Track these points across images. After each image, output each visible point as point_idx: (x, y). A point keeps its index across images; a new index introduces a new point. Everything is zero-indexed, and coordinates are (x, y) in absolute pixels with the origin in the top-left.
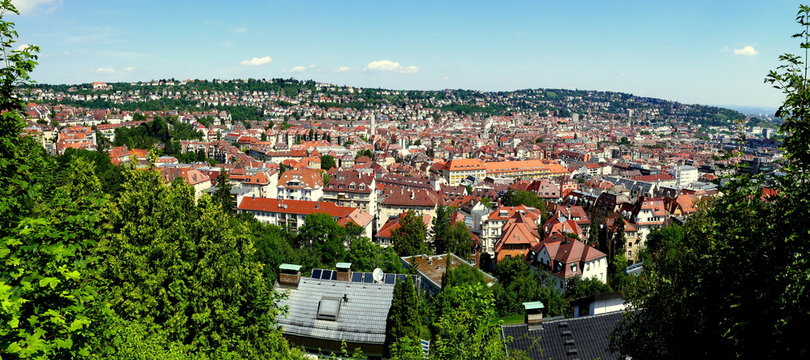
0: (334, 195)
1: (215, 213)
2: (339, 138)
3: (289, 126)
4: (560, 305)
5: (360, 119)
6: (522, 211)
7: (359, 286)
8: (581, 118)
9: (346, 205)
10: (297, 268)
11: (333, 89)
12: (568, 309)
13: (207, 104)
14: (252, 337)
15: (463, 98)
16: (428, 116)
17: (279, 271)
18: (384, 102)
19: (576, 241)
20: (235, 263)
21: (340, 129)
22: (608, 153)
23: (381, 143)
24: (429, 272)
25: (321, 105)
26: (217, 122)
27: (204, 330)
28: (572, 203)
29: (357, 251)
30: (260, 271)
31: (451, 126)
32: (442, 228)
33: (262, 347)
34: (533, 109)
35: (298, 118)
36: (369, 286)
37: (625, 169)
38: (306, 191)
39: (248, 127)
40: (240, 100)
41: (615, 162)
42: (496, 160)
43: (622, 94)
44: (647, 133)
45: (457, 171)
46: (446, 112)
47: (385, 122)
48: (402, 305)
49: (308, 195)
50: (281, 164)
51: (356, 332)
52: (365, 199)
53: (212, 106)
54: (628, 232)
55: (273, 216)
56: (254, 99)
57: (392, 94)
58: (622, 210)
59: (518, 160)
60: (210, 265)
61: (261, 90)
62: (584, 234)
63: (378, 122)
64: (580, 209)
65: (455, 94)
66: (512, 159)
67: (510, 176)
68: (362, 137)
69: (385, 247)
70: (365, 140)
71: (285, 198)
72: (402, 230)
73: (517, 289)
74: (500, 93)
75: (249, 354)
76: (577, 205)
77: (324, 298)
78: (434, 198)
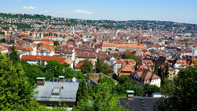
0: (59, 54)
1: (7, 60)
2: (61, 35)
3: (42, 31)
4: (141, 93)
5: (69, 29)
6: (129, 61)
7: (67, 83)
8: (153, 30)
9: (64, 57)
10: (44, 78)
11: (58, 19)
12: (144, 94)
13: (6, 22)
14: (23, 103)
15: (107, 23)
16: (94, 28)
17: (37, 80)
18: (78, 24)
19: (149, 72)
20: (16, 78)
21: (61, 32)
22: (163, 43)
23: (77, 37)
24: (94, 79)
25: (54, 24)
26: (11, 28)
27: (3, 102)
28: (148, 59)
29: (67, 72)
30: (27, 80)
31: (103, 32)
32: (99, 65)
33: (28, 106)
34: (135, 27)
35: (44, 28)
36: (71, 83)
37: (170, 48)
38: (48, 53)
39: (24, 31)
40: (21, 21)
41: (166, 46)
42: (120, 43)
43: (170, 22)
44: (180, 36)
45: (105, 47)
46: (101, 27)
47: (78, 30)
48: (82, 89)
49: (49, 54)
50: (38, 44)
51: (66, 98)
52: (71, 55)
53: (8, 23)
54: (170, 70)
55: (35, 61)
56: (27, 21)
57: (81, 21)
58: (168, 62)
59: (128, 44)
60: (5, 79)
61: (29, 18)
62: (152, 70)
63: (76, 30)
64: (151, 61)
65: (105, 21)
66: (126, 43)
67: (125, 49)
68: (69, 35)
69: (78, 71)
70: (71, 36)
71: (40, 55)
72: (84, 65)
73: (125, 86)
74: (122, 22)
75: (22, 109)
76: (150, 60)
77: (54, 88)
78: (96, 55)
